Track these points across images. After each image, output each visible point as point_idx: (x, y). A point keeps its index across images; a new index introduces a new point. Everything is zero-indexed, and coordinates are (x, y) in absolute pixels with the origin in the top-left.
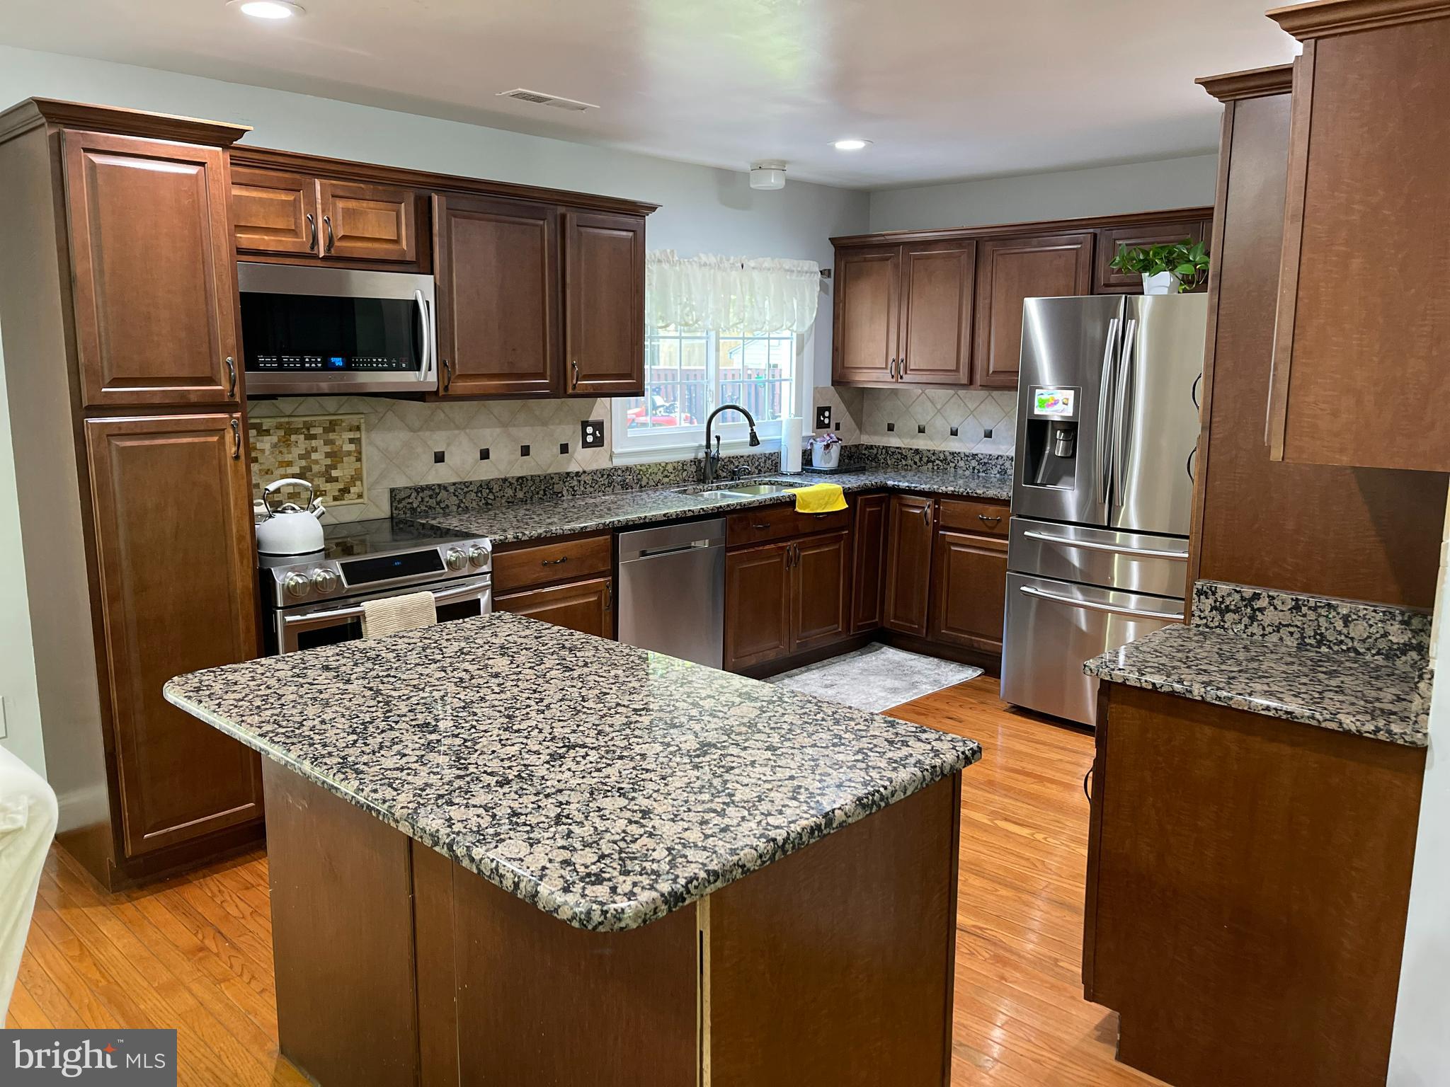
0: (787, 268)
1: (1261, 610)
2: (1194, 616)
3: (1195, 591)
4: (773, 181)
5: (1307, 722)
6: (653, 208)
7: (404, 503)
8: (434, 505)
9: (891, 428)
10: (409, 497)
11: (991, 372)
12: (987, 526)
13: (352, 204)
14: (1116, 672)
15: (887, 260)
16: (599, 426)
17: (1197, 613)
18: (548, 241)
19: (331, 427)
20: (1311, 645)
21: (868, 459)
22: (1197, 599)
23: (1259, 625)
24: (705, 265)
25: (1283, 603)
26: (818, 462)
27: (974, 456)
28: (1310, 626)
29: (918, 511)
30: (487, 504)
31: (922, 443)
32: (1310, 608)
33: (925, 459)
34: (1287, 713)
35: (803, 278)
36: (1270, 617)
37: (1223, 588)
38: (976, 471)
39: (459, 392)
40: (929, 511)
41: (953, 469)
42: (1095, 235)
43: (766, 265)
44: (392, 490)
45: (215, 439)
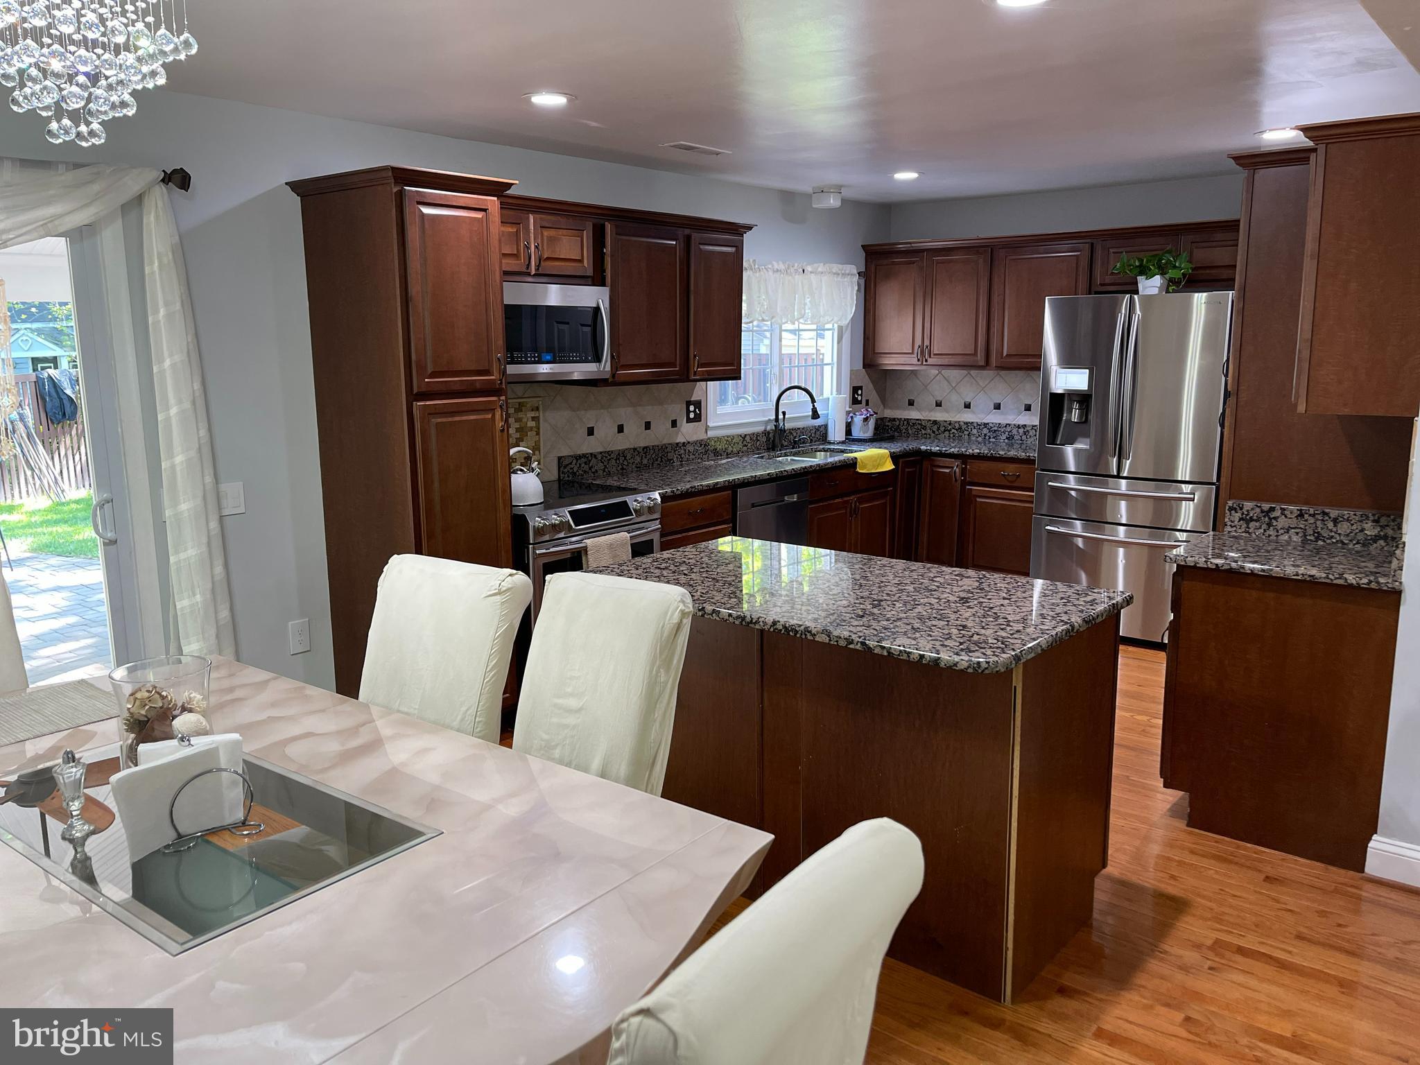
0: (834, 271)
1: (1276, 518)
2: (1226, 525)
3: (1227, 508)
4: (832, 201)
5: (1324, 581)
6: (750, 228)
7: (568, 468)
8: (587, 470)
9: (911, 403)
10: (571, 463)
11: (1005, 355)
12: (1008, 480)
13: (552, 233)
14: (1189, 559)
15: (914, 263)
16: (698, 404)
17: (1229, 523)
18: (680, 256)
19: (519, 409)
20: (1310, 540)
21: (891, 430)
22: (1229, 514)
23: (1274, 529)
24: (778, 271)
25: (1291, 513)
26: (857, 433)
27: (986, 425)
28: (1310, 527)
29: (947, 471)
30: (623, 469)
31: (939, 416)
32: (1310, 515)
33: (942, 429)
34: (1310, 576)
35: (846, 279)
36: (1282, 523)
37: (1248, 505)
38: (987, 437)
39: (622, 379)
40: (957, 470)
41: (966, 436)
42: (1092, 244)
43: (820, 269)
44: (559, 458)
45: (490, 416)
